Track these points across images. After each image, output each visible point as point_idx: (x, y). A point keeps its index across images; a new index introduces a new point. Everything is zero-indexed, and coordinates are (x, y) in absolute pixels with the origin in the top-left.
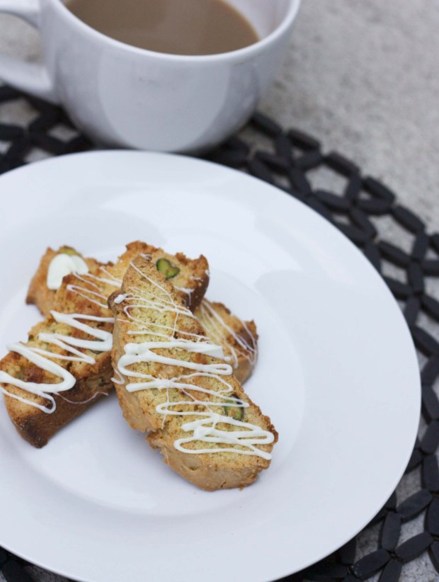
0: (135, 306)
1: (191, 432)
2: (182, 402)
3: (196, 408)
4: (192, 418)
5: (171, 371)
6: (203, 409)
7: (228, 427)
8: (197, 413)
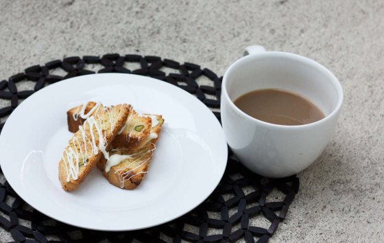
0: (108, 113)
1: (69, 152)
2: (79, 144)
3: (79, 150)
4: (75, 150)
5: (89, 134)
6: (79, 152)
7: (75, 164)
8: (77, 151)
